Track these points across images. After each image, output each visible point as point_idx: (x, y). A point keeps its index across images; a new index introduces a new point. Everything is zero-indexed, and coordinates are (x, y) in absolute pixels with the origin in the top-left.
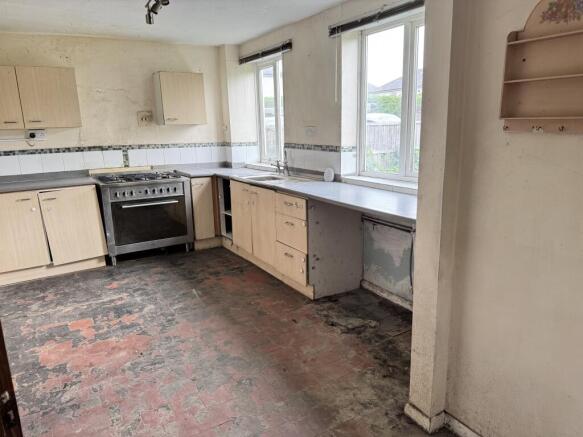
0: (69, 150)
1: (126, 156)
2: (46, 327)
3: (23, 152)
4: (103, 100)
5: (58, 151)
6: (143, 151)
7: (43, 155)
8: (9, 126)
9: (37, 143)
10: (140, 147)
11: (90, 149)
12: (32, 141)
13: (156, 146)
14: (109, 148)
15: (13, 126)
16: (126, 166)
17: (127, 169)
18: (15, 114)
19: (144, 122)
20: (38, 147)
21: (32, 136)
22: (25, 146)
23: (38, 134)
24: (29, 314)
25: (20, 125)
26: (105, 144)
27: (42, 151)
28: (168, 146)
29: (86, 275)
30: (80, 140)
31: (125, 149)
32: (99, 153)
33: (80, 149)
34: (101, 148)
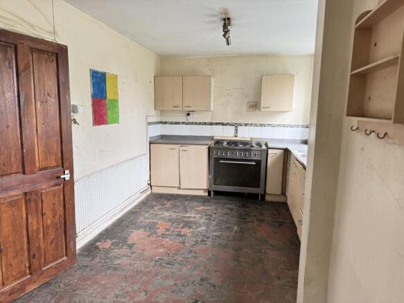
0: (205, 124)
1: (236, 130)
2: (150, 220)
3: (183, 123)
4: (229, 95)
5: (200, 124)
6: (247, 127)
7: (192, 126)
8: (175, 109)
9: (191, 119)
10: (246, 125)
11: (217, 124)
12: (189, 117)
13: (256, 125)
14: (227, 124)
15: (178, 109)
16: (235, 136)
17: (236, 139)
18: (179, 102)
19: (251, 109)
20: (191, 121)
21: (188, 114)
22: (185, 121)
23: (191, 114)
24: (151, 211)
25: (181, 109)
26: (225, 122)
27: (192, 123)
28: (264, 125)
29: (194, 198)
30: (212, 118)
31: (236, 125)
32: (221, 127)
33: (211, 124)
34: (223, 124)
